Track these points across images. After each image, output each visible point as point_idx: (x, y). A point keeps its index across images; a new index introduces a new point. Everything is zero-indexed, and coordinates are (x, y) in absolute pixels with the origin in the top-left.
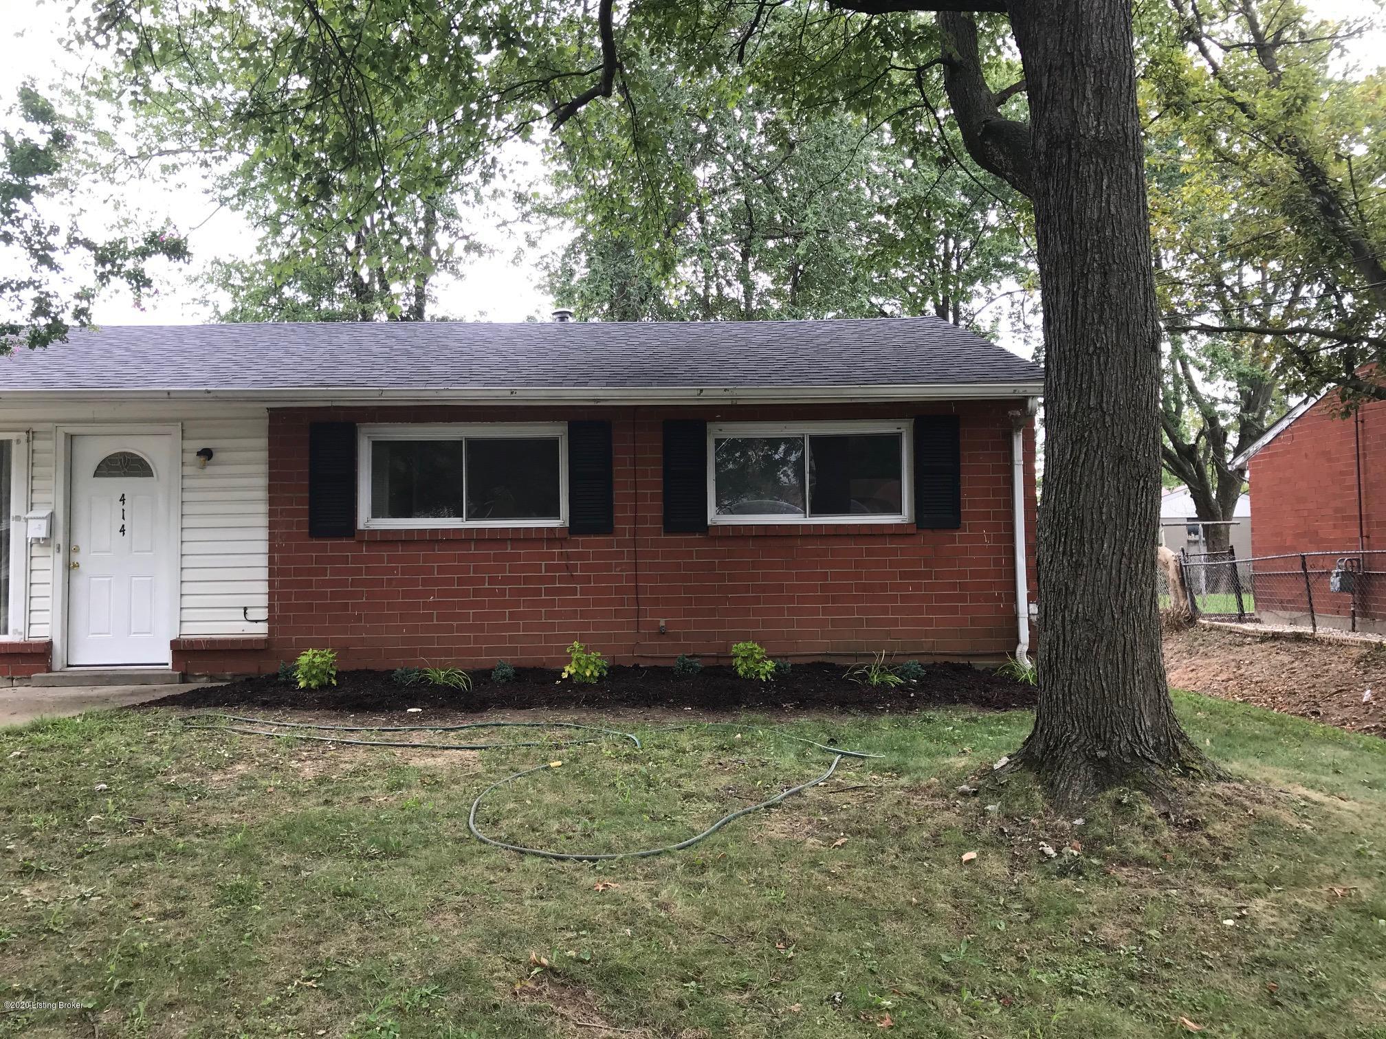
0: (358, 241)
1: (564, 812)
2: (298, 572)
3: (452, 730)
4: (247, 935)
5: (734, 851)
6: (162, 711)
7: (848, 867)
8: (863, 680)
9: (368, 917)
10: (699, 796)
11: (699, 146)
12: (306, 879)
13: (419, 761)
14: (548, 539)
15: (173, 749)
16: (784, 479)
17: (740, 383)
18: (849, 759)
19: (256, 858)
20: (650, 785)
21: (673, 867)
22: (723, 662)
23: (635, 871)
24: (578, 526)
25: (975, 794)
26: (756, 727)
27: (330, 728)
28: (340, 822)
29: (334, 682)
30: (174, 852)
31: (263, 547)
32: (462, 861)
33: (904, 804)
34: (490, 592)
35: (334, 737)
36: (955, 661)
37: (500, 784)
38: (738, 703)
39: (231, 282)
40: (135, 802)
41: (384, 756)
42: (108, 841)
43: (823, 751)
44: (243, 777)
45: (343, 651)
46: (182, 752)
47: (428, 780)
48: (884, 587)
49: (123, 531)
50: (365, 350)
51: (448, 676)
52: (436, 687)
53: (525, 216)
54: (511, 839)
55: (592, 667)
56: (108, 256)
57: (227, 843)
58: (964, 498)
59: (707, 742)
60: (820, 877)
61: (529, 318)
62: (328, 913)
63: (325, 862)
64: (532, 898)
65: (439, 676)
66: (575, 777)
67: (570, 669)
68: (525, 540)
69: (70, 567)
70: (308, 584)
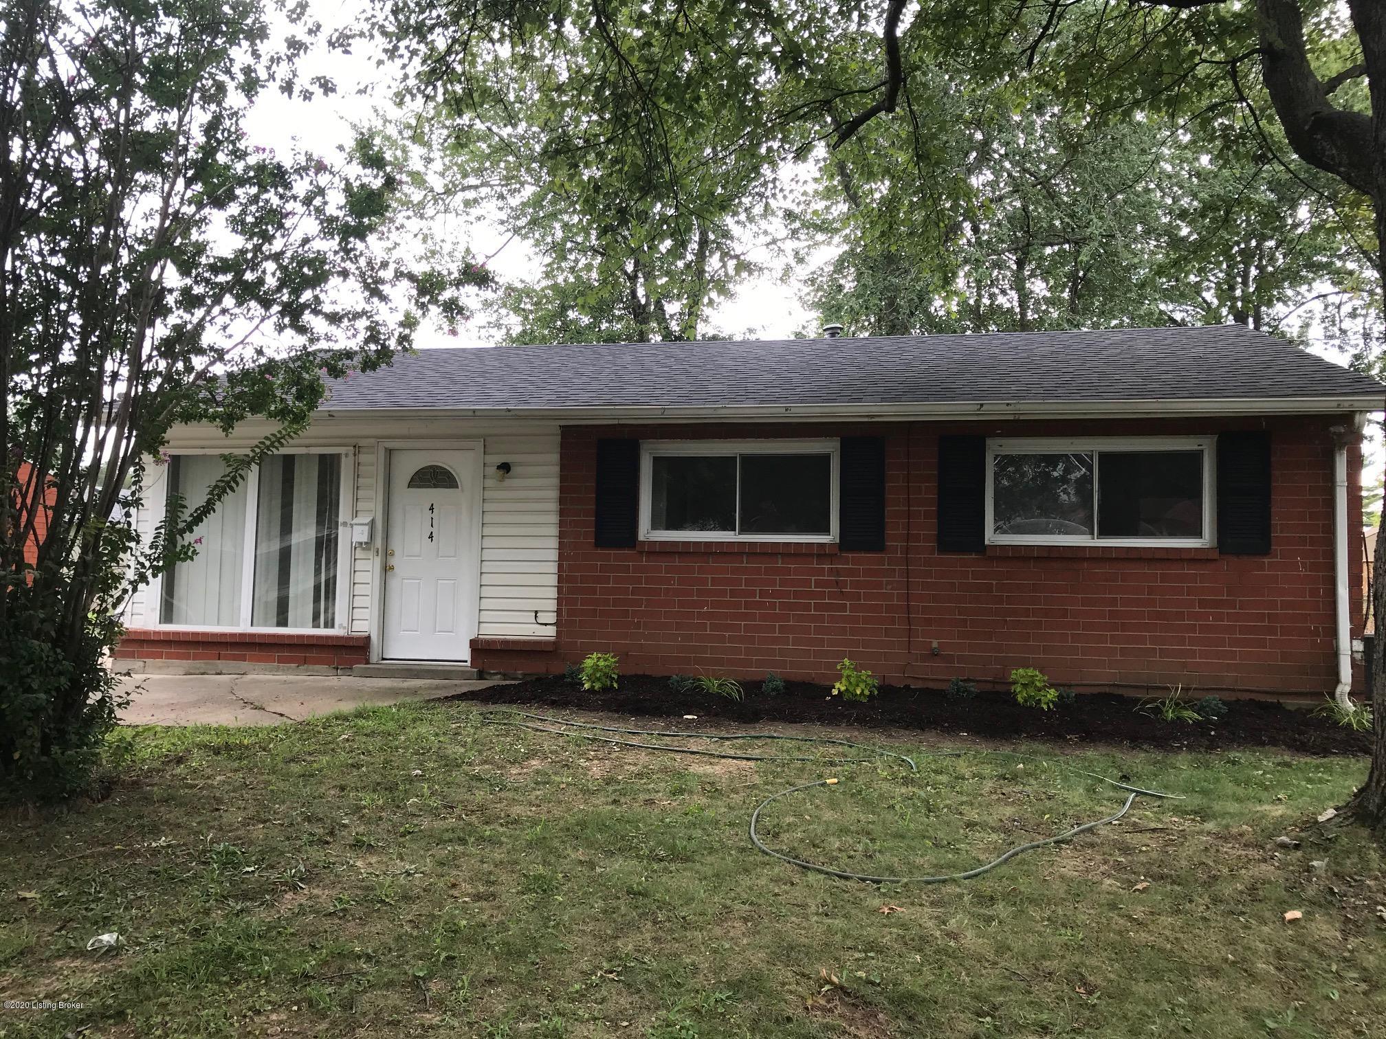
0: (636, 264)
1: (844, 831)
2: (584, 579)
3: (727, 739)
4: (552, 923)
5: (1024, 885)
6: (463, 705)
7: (1152, 913)
8: (1156, 715)
9: (660, 918)
10: (984, 826)
11: (974, 154)
12: (600, 875)
13: (699, 768)
14: (819, 556)
15: (474, 741)
16: (1064, 497)
17: (1024, 398)
18: (1144, 799)
19: (552, 850)
20: (930, 811)
21: (961, 896)
22: (999, 688)
23: (920, 897)
24: (848, 542)
25: (1297, 847)
26: (1039, 758)
27: (616, 730)
28: (628, 822)
29: (615, 685)
30: (481, 839)
31: (554, 555)
32: (746, 870)
33: (1213, 851)
34: (760, 605)
35: (617, 738)
36: (1262, 698)
37: (777, 796)
38: (1018, 732)
39: (522, 306)
40: (445, 789)
41: (666, 759)
42: (425, 823)
43: (1115, 788)
44: (537, 772)
45: (624, 656)
46: (484, 745)
47: (708, 787)
48: (1180, 616)
49: (431, 537)
50: (647, 370)
51: (720, 685)
52: (709, 695)
53: (794, 232)
54: (793, 854)
55: (862, 685)
56: (428, 287)
57: (528, 835)
58: (1275, 521)
59: (987, 770)
60: (1121, 921)
61: (797, 334)
62: (623, 909)
63: (617, 861)
64: (817, 914)
65: (713, 685)
66: (853, 795)
67: (839, 687)
68: (795, 555)
69: (387, 569)
70: (593, 591)
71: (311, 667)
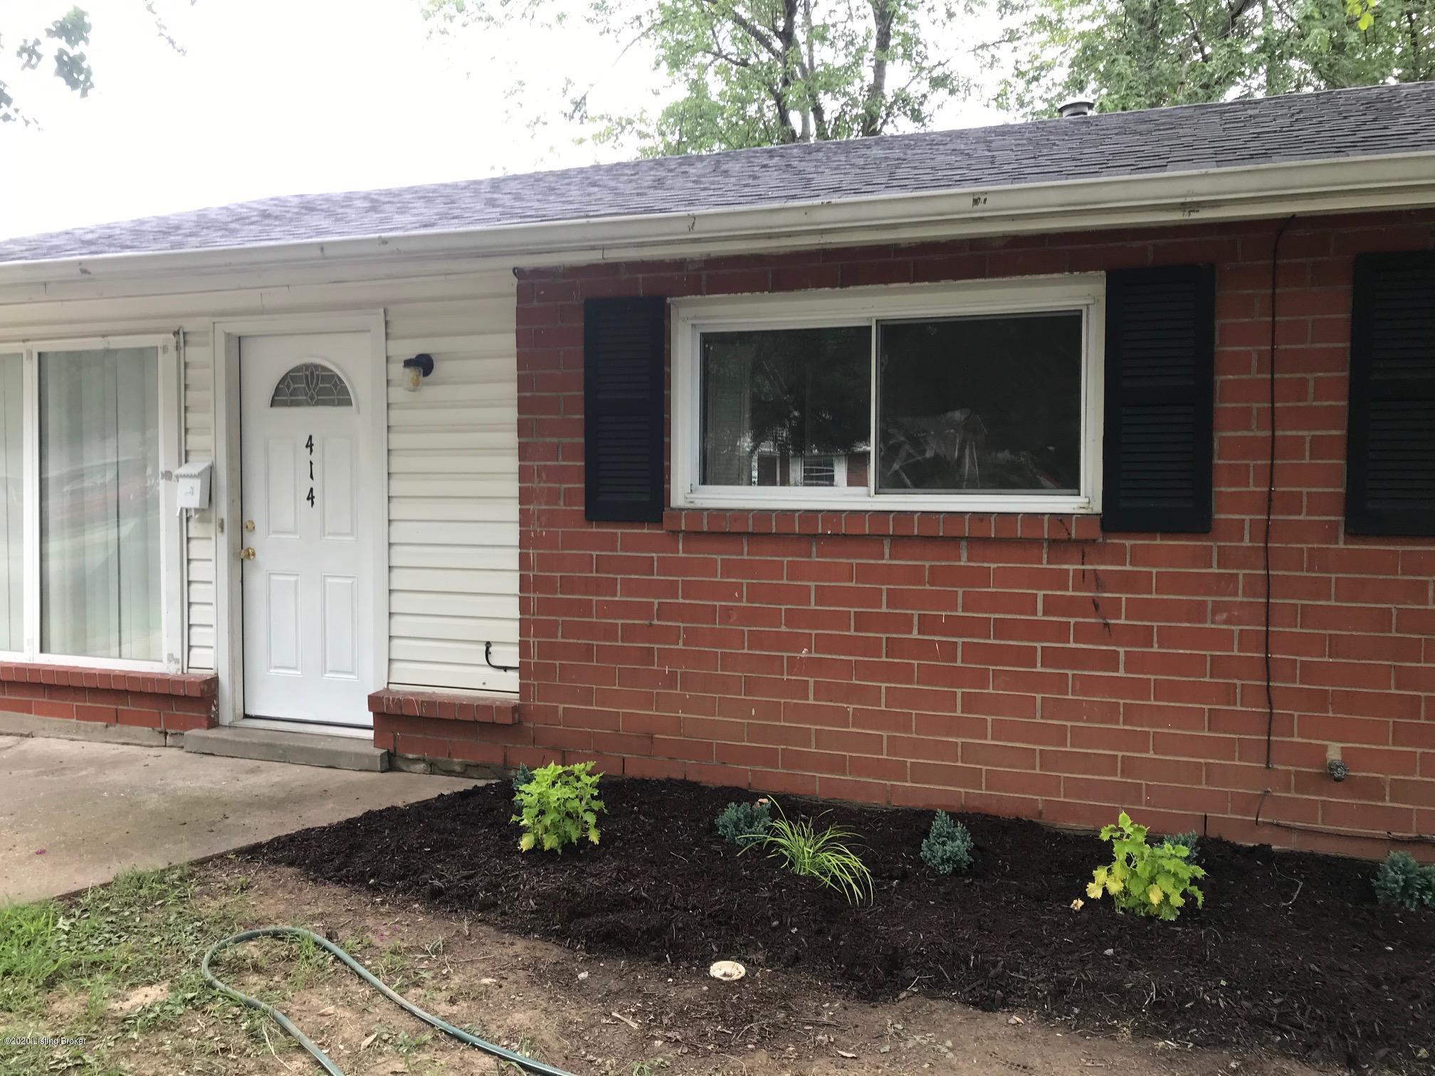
2: (568, 585)
14: (1053, 542)
24: (1123, 511)
29: (594, 836)
31: (512, 534)
34: (921, 649)
49: (311, 498)
51: (820, 852)
52: (788, 886)
55: (1165, 883)
65: (802, 851)
67: (1107, 878)
68: (999, 541)
69: (242, 556)
70: (585, 608)
71: (126, 729)
